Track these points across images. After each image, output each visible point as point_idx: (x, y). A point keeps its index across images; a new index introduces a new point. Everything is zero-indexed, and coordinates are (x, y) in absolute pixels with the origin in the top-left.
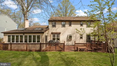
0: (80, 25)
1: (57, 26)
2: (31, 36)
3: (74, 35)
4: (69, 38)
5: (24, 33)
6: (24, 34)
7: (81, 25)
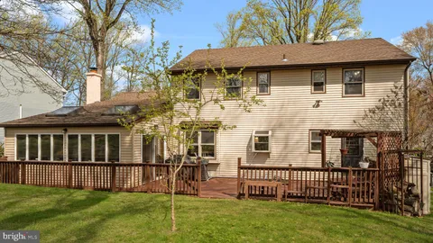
0: (309, 88)
1: (206, 93)
2: (90, 136)
3: (280, 134)
4: (256, 148)
5: (65, 127)
6: (66, 130)
7: (319, 86)
